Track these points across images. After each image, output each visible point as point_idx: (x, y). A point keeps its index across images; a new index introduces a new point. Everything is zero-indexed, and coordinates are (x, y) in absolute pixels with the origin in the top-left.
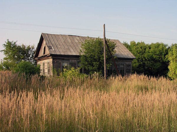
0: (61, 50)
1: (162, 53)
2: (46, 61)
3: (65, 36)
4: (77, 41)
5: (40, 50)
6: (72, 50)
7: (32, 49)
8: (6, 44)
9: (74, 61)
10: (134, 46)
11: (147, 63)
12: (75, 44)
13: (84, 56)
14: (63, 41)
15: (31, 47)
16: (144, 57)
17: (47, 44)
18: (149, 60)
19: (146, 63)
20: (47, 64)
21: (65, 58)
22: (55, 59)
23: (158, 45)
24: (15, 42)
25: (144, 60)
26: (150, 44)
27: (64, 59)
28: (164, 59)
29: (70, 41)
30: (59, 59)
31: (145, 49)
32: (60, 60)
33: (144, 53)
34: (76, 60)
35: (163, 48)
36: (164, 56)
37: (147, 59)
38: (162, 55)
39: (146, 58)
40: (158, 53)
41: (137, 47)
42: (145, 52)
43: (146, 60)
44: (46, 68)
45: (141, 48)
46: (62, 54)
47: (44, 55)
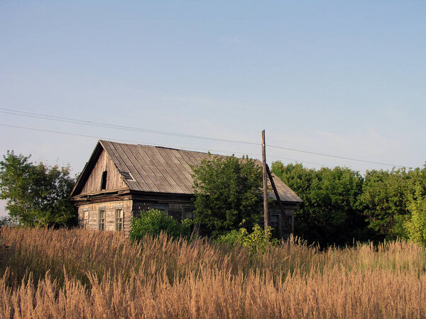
0: (150, 182)
1: (348, 191)
2: (110, 205)
3: (149, 148)
4: (176, 162)
5: (90, 179)
6: (173, 182)
7: (65, 175)
8: (4, 161)
9: (178, 206)
10: (282, 172)
11: (314, 212)
12: (176, 169)
13: (202, 196)
14: (148, 160)
15: (60, 169)
16: (307, 198)
17: (117, 167)
18: (319, 206)
19: (311, 212)
20: (114, 213)
21: (160, 201)
22: (139, 201)
23: (339, 174)
24: (26, 158)
25: (307, 204)
26: (318, 169)
27: (157, 202)
28: (355, 202)
29: (162, 160)
30: (146, 202)
31: (309, 180)
32: (149, 204)
33: (306, 189)
34: (181, 205)
35: (351, 179)
36: (355, 198)
37: (315, 203)
38: (350, 195)
39: (313, 201)
40: (340, 190)
41: (289, 175)
42: (308, 187)
43: (311, 205)
44: (111, 222)
45: (300, 177)
46: (155, 190)
47: (104, 191)
